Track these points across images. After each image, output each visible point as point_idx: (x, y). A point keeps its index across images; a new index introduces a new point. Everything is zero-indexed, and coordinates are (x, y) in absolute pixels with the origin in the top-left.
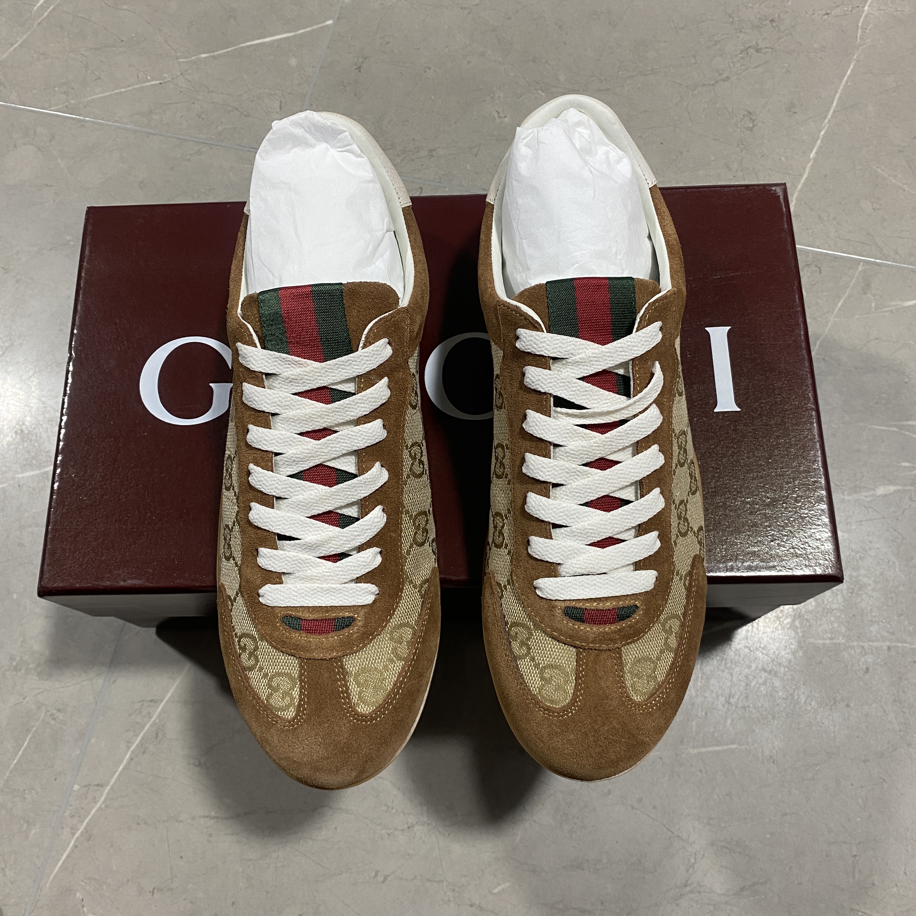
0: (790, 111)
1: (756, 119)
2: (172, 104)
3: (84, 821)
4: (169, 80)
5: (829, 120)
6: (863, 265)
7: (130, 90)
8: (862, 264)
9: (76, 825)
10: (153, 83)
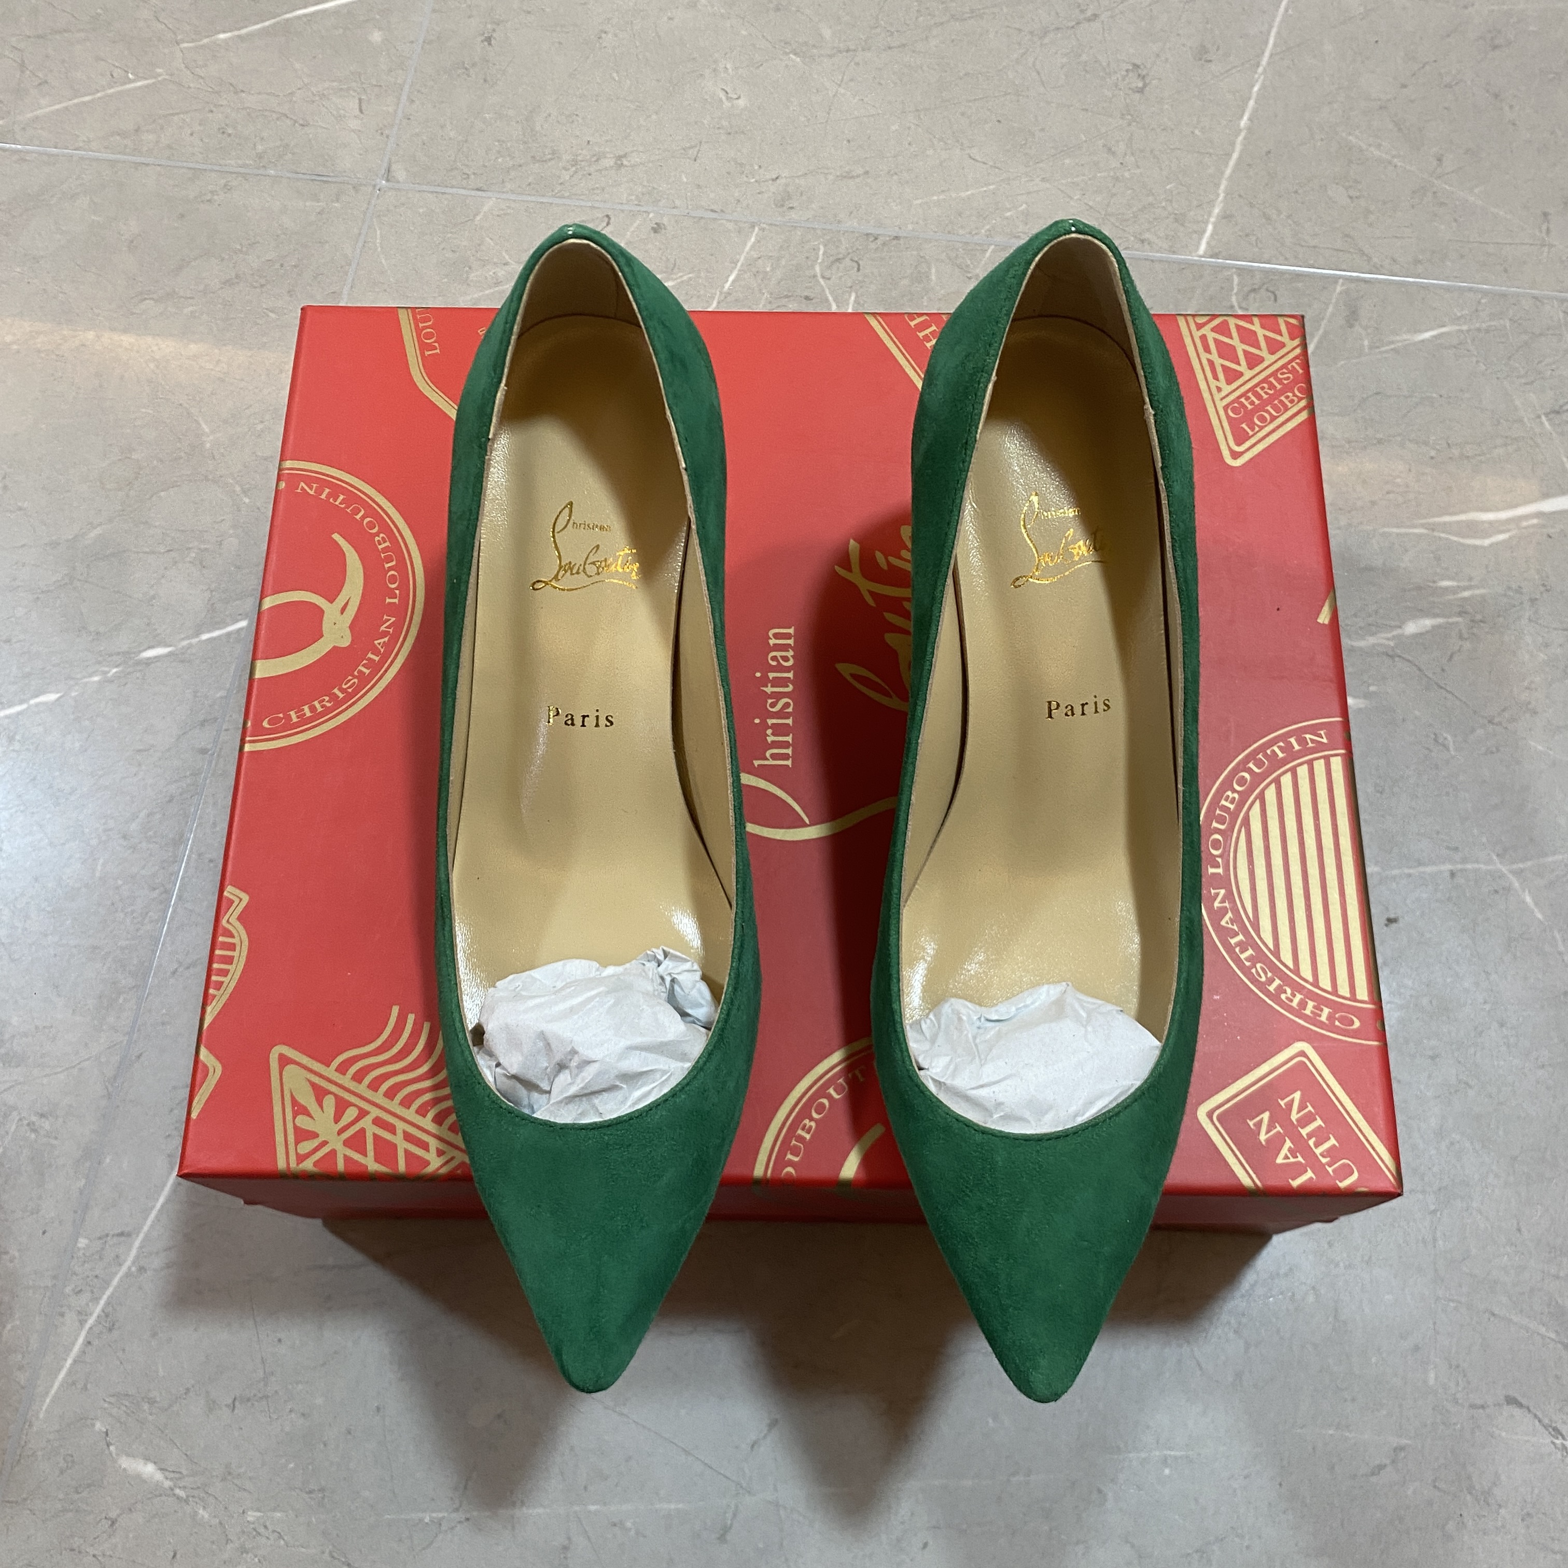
0: (1200, 59)
1: (1148, 74)
2: (172, 114)
3: (100, 1298)
4: (167, 77)
5: (1265, 69)
6: (1343, 284)
7: (99, 98)
8: (1341, 281)
9: (87, 1305)
10: (139, 84)
